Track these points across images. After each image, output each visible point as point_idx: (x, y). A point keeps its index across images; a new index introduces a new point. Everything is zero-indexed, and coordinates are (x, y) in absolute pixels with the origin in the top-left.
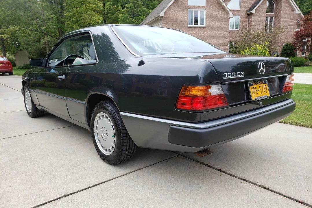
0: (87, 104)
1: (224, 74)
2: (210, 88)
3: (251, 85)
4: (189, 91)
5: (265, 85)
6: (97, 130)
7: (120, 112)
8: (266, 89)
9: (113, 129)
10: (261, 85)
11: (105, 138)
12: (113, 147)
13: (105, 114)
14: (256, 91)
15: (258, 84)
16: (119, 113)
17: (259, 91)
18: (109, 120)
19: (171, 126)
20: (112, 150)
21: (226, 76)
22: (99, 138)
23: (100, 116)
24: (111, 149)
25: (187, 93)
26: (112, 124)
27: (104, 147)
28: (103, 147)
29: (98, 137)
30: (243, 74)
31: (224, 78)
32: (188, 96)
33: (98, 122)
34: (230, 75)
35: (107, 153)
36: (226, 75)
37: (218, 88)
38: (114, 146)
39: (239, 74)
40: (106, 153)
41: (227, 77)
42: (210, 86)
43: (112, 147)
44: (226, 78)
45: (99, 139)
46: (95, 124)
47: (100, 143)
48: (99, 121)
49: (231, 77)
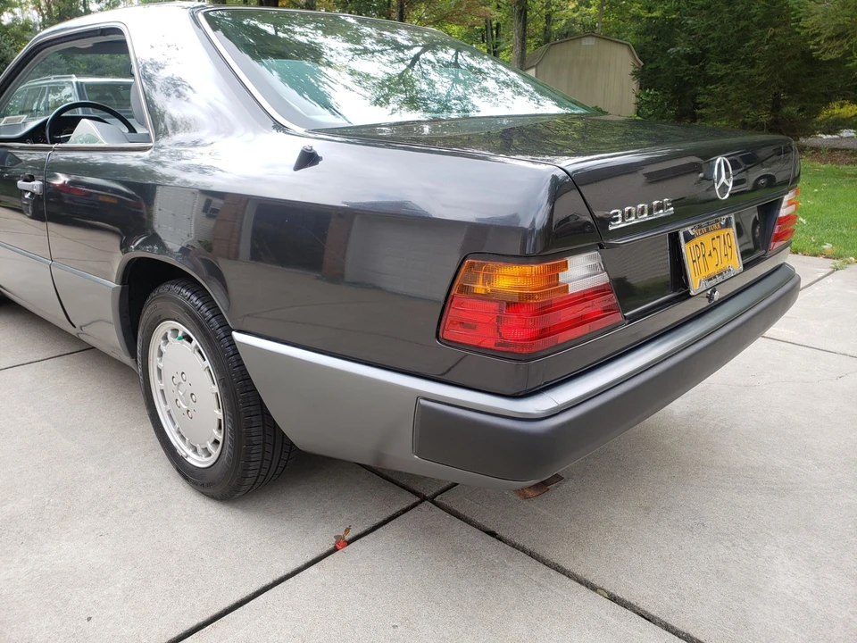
0: (120, 290)
1: (612, 212)
2: (566, 267)
3: (688, 238)
4: (488, 279)
5: (725, 231)
6: (160, 378)
7: (234, 334)
8: (730, 247)
9: (211, 382)
10: (714, 234)
11: (188, 411)
12: (216, 442)
13: (183, 329)
14: (704, 256)
15: (708, 231)
16: (231, 335)
17: (710, 255)
18: (197, 347)
19: (423, 402)
20: (215, 453)
21: (617, 219)
22: (169, 407)
23: (166, 334)
24: (210, 447)
25: (480, 288)
26: (207, 363)
27: (187, 439)
28: (183, 438)
29: (166, 403)
30: (671, 206)
31: (611, 228)
32: (486, 297)
33: (161, 354)
34: (630, 214)
35: (197, 461)
36: (620, 215)
37: (590, 264)
38: (220, 438)
39: (660, 207)
40: (194, 460)
41: (620, 222)
42: (566, 262)
43: (212, 440)
44: (619, 224)
45: (169, 412)
46: (154, 362)
47: (174, 424)
48: (164, 349)
49: (633, 220)
